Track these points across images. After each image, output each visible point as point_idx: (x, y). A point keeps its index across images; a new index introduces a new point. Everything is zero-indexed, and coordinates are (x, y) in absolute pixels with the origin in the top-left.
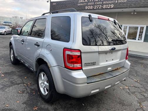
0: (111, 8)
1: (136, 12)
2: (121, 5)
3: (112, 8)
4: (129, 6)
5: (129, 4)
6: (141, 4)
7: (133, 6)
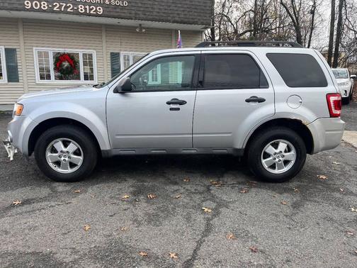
0: (97, 15)
1: (144, 28)
2: (118, 10)
3: (100, 16)
4: (134, 15)
5: (133, 12)
6: (155, 14)
7: (142, 16)
